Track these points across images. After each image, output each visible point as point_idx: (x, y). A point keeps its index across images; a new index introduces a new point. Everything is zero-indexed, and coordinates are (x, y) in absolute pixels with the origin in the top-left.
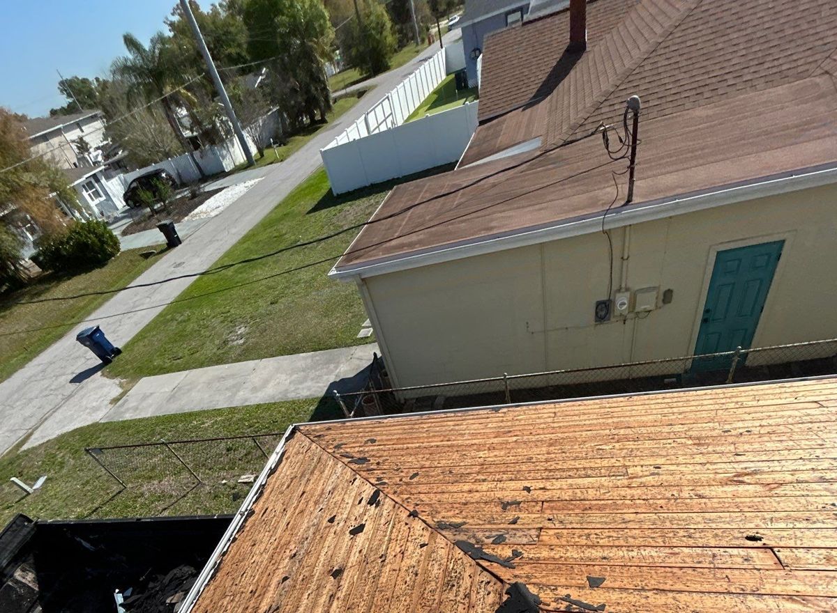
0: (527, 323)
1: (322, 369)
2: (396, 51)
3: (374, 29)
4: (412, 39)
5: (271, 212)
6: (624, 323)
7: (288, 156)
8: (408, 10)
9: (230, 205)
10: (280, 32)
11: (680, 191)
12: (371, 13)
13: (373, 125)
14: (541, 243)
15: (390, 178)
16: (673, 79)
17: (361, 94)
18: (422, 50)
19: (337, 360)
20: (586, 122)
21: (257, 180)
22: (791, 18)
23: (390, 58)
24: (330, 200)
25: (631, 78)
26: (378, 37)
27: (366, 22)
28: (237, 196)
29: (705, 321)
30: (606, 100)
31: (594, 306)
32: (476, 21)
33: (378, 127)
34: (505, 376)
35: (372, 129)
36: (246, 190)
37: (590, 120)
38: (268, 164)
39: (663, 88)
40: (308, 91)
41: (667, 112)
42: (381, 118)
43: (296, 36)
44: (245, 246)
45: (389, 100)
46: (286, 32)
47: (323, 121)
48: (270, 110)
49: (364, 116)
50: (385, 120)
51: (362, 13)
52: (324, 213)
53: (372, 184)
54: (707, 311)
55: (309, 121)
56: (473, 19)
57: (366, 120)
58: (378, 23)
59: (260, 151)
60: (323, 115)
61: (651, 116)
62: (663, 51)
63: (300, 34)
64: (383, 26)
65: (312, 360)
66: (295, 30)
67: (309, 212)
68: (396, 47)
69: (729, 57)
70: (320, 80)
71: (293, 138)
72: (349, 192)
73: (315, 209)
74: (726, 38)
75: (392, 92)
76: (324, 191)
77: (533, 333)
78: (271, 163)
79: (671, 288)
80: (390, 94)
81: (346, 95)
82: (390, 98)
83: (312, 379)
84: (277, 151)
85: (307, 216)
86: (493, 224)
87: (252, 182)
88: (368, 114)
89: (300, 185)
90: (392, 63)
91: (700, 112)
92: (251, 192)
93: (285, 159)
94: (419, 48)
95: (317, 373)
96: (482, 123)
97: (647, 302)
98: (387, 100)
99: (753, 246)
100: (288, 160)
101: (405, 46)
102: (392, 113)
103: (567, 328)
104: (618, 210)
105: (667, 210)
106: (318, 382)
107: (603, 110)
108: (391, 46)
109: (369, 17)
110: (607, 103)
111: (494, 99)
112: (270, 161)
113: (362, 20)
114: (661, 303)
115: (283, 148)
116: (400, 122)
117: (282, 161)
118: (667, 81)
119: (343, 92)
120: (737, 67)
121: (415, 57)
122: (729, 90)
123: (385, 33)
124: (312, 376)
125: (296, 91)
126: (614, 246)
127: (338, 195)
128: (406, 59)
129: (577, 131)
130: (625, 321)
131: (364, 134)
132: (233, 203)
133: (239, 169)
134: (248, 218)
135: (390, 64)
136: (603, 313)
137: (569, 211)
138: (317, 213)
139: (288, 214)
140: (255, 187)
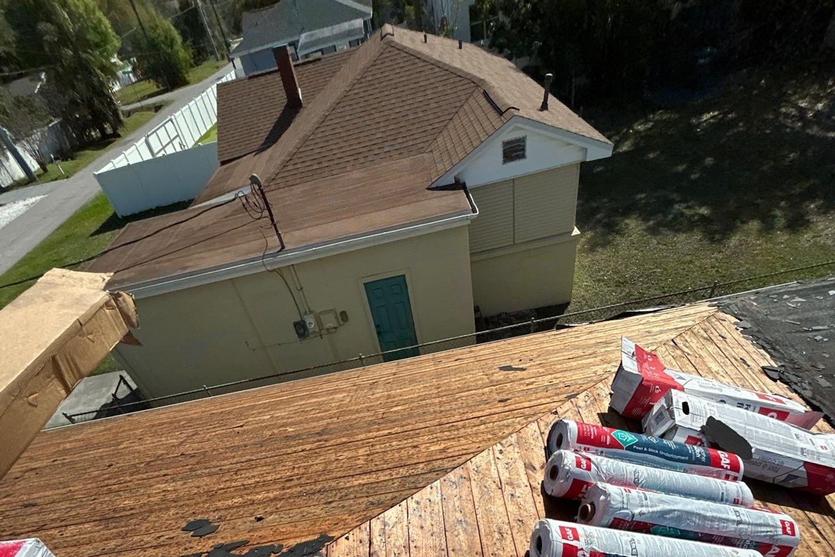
0: (246, 342)
1: (95, 392)
2: (192, 66)
3: (163, 42)
4: (212, 53)
5: (53, 233)
6: (322, 338)
7: (75, 172)
8: (202, 24)
9: (7, 225)
10: (46, 40)
11: (317, 241)
12: (157, 26)
13: (156, 147)
14: (232, 279)
15: (176, 202)
16: (338, 146)
17: (158, 108)
18: (222, 67)
19: (110, 384)
20: (277, 177)
21: (38, 198)
22: (412, 106)
23: (187, 73)
24: (115, 223)
25: (308, 143)
26: (169, 50)
27: (153, 36)
28: (15, 215)
29: (379, 333)
30: (291, 159)
31: (293, 327)
32: (253, 51)
33: (164, 148)
34: (205, 388)
35: (155, 151)
36: (24, 208)
37: (280, 175)
38: (53, 180)
39: (330, 153)
40: (90, 106)
41: (334, 172)
42: (165, 141)
43: (68, 47)
44: (22, 270)
45: (172, 122)
46: (54, 41)
47: (116, 135)
48: (51, 121)
49: (144, 138)
50: (171, 141)
51: (146, 25)
52: (108, 236)
53: (157, 207)
54: (377, 326)
55: (99, 135)
56: (249, 48)
57: (147, 143)
58: (166, 37)
59: (42, 165)
60: (115, 129)
61: (324, 175)
62: (329, 123)
63: (72, 43)
64: (173, 40)
65: (85, 386)
66: (64, 39)
67: (92, 235)
68: (192, 61)
69: (374, 132)
70: (104, 94)
71: (82, 152)
72: (134, 214)
73: (98, 232)
74: (371, 117)
75: (176, 115)
76: (110, 213)
77: (254, 350)
78: (56, 179)
79: (344, 310)
80: (173, 117)
81: (141, 109)
82: (174, 121)
83: (84, 403)
84: (60, 167)
85: (90, 238)
86: (187, 264)
87: (33, 200)
88: (148, 136)
89: (85, 205)
90: (190, 76)
91: (356, 175)
92: (31, 211)
93: (72, 175)
94: (219, 64)
95: (89, 397)
96: (223, 163)
97: (330, 322)
98: (170, 122)
99: (386, 279)
100: (77, 176)
101: (205, 60)
102: (178, 136)
103: (280, 344)
104: (274, 255)
105: (306, 256)
106: (89, 406)
107: (290, 168)
108: (186, 61)
109: (155, 31)
110: (292, 162)
111: (231, 143)
112: (54, 177)
113: (147, 33)
114: (342, 322)
115: (69, 163)
116: (190, 144)
117: (67, 177)
118: (334, 147)
119: (138, 105)
120: (380, 141)
121: (214, 73)
122: (375, 157)
123: (176, 48)
124: (83, 400)
125: (78, 104)
126: (287, 280)
127: (123, 216)
128: (206, 75)
129: (271, 184)
130: (321, 336)
131: (148, 156)
132: (10, 222)
133: (18, 184)
134: (27, 239)
135: (188, 79)
136: (302, 331)
137: (246, 254)
138: (101, 235)
139: (70, 236)
140: (36, 205)
